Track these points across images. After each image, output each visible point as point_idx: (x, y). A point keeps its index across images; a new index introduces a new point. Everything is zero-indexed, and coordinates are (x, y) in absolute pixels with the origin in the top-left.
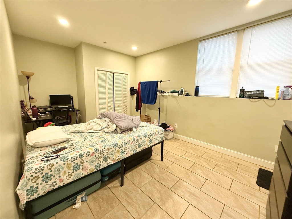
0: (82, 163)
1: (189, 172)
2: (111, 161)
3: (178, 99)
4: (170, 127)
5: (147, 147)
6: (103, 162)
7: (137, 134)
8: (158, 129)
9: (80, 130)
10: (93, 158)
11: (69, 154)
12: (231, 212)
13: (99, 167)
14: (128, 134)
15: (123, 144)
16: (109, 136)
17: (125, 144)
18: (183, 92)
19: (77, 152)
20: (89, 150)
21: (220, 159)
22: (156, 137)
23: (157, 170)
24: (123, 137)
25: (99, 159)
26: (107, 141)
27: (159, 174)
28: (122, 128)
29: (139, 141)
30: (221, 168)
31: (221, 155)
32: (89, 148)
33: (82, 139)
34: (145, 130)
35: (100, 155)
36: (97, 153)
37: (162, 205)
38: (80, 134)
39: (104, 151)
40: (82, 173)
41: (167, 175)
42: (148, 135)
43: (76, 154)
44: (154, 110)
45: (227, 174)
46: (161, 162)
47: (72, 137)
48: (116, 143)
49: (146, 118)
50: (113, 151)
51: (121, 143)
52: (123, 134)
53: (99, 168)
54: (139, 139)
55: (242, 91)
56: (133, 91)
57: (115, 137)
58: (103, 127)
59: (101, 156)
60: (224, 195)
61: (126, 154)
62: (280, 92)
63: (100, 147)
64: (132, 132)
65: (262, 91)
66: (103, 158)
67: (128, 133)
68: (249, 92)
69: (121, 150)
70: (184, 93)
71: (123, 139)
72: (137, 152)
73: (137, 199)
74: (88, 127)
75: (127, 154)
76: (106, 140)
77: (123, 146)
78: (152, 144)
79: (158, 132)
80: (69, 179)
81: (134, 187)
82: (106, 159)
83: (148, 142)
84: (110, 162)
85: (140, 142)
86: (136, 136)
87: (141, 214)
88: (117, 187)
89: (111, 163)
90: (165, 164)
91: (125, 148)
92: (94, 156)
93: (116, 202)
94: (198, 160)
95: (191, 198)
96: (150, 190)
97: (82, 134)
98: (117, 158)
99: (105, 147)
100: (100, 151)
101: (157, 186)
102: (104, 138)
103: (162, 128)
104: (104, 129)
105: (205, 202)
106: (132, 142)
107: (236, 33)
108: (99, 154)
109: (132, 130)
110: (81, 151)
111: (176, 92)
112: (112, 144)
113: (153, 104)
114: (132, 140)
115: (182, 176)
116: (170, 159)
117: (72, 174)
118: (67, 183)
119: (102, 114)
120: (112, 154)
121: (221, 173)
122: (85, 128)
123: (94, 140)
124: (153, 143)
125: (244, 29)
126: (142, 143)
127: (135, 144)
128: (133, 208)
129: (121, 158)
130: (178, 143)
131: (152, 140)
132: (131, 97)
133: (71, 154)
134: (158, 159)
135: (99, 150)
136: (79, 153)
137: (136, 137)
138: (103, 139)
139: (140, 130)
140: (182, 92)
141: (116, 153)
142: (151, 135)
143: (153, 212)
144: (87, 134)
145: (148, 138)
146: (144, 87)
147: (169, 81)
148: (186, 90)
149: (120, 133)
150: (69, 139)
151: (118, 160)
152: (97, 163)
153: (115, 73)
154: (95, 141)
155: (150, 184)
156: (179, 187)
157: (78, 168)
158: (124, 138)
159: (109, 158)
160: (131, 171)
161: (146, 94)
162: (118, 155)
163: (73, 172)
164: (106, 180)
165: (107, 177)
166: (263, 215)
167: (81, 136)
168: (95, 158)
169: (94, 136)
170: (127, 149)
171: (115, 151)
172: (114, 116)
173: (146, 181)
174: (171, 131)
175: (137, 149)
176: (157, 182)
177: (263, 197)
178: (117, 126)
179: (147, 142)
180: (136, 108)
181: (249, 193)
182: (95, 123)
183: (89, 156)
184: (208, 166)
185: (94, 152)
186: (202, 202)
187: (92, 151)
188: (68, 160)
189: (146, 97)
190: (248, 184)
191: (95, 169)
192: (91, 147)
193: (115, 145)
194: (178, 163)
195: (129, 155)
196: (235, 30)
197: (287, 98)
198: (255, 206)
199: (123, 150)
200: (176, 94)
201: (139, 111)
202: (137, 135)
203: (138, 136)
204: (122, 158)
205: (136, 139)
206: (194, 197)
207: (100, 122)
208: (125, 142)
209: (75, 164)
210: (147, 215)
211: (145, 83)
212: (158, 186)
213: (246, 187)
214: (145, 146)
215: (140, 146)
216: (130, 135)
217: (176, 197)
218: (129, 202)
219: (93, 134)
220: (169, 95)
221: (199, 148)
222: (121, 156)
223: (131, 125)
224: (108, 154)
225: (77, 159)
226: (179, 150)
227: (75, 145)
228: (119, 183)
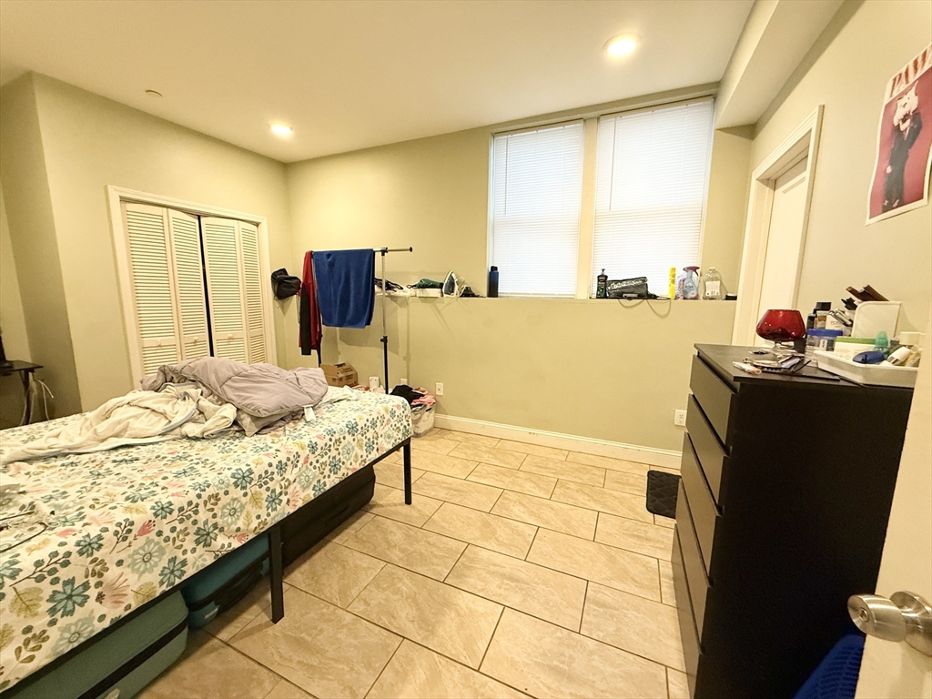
0: (94, 574)
1: (489, 518)
2: (229, 541)
3: (439, 306)
4: (423, 396)
5: (359, 468)
6: (194, 550)
7: (323, 429)
8: (391, 403)
9: (62, 443)
10: (149, 542)
11: (21, 550)
12: (604, 593)
13: (177, 573)
14: (287, 432)
15: (274, 469)
16: (208, 452)
17: (282, 467)
18: (454, 284)
19: (65, 533)
20: (128, 516)
21: (564, 466)
22: (386, 428)
23: (397, 536)
24: (270, 445)
25: (178, 543)
26: (207, 470)
27: (404, 546)
28: (264, 414)
29: (330, 451)
30: (568, 488)
31: (564, 454)
32: (126, 508)
33: (79, 479)
34: (349, 413)
35: (180, 527)
36: (165, 521)
37: (426, 638)
38: (65, 461)
39: (197, 505)
40: (96, 615)
41: (429, 543)
42: (359, 428)
43: (62, 544)
44: (366, 345)
45: (584, 501)
46: (407, 506)
47: (20, 480)
48: (245, 469)
49: (341, 375)
50: (234, 500)
51: (267, 468)
52: (268, 436)
53: (180, 578)
54: (332, 443)
55: (603, 279)
56: (282, 285)
57: (235, 449)
58: (177, 419)
59: (186, 529)
60: (584, 557)
61: (288, 501)
62: (677, 281)
63: (177, 494)
64: (301, 424)
65: (644, 279)
66: (196, 534)
67: (287, 428)
68: (617, 282)
69: (269, 493)
70: (456, 287)
71: (272, 451)
72: (327, 488)
73: (340, 648)
74: (103, 427)
75: (291, 503)
76: (198, 467)
77: (275, 476)
78: (375, 455)
79: (393, 414)
80: (31, 658)
81: (324, 610)
82: (208, 534)
83: (362, 450)
84: (225, 543)
85: (334, 453)
86: (317, 434)
87: (361, 690)
88: (260, 628)
89: (230, 545)
90: (419, 510)
91: (283, 483)
92: (152, 535)
93: (260, 683)
94: (511, 479)
95: (506, 589)
96: (382, 601)
97: (73, 458)
98: (255, 523)
99: (198, 491)
100: (181, 509)
101: (404, 584)
102: (189, 459)
103: (403, 399)
104: (180, 426)
105: (543, 590)
106: (307, 457)
107: (580, 125)
108: (176, 524)
109: (299, 417)
110: (85, 525)
111: (433, 286)
112: (229, 475)
113: (363, 327)
114: (307, 451)
115: (473, 536)
116: (433, 494)
117: (44, 632)
118: (22, 675)
119: (167, 371)
120: (233, 513)
121: (571, 501)
122: (90, 434)
123: (140, 475)
124: (378, 450)
125: (598, 119)
126: (341, 456)
127: (317, 461)
128: (331, 680)
129: (269, 519)
130: (450, 442)
131: (375, 441)
132: (277, 304)
133: (30, 550)
134: (395, 502)
135: (175, 507)
136: (79, 537)
137: (319, 437)
138: (185, 465)
139: (328, 415)
140: (451, 284)
141: (249, 507)
142: (368, 424)
143: (400, 669)
144: (100, 457)
145: (360, 436)
146: (327, 268)
147: (411, 250)
148: (462, 278)
149: (256, 433)
150: (10, 487)
151: (258, 530)
152: (170, 561)
153: (207, 215)
154: (150, 478)
155: (378, 586)
156: (468, 568)
157: (79, 599)
158: (276, 446)
159: (222, 530)
160: (305, 561)
161: (335, 293)
162: (254, 512)
163: (53, 623)
164: (207, 617)
165: (213, 604)
166: (667, 577)
167: (70, 468)
168: (158, 543)
169: (137, 459)
170: (289, 484)
171: (244, 500)
172: (220, 375)
173: (365, 579)
174: (428, 407)
175: (327, 479)
176: (400, 572)
177: (663, 537)
178: (238, 409)
179: (357, 450)
180: (302, 345)
181: (635, 536)
182: (135, 408)
183: (131, 537)
184: (537, 492)
185: (153, 519)
186: (534, 592)
187: (139, 519)
188: (18, 578)
189: (336, 302)
190: (631, 514)
191: (162, 583)
192: (134, 501)
193: (244, 477)
194: (457, 501)
195: (300, 504)
196: (579, 116)
197: (690, 295)
198: (649, 563)
199: (274, 491)
200: (435, 292)
201: (314, 352)
202: (321, 432)
203: (325, 433)
204: (273, 518)
205: (321, 443)
206: (513, 584)
207: (160, 402)
208: (280, 462)
209: (59, 587)
210: (382, 685)
211: (329, 254)
212: (406, 585)
213: (627, 524)
214: (352, 466)
215: (335, 467)
216: (295, 435)
217: (464, 600)
218: (312, 666)
219: (134, 452)
220: (414, 294)
221: (508, 445)
222: (269, 515)
223: (296, 399)
224: (214, 516)
225: (66, 564)
226: (456, 462)
227: (45, 509)
228: (263, 614)
